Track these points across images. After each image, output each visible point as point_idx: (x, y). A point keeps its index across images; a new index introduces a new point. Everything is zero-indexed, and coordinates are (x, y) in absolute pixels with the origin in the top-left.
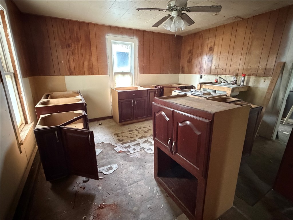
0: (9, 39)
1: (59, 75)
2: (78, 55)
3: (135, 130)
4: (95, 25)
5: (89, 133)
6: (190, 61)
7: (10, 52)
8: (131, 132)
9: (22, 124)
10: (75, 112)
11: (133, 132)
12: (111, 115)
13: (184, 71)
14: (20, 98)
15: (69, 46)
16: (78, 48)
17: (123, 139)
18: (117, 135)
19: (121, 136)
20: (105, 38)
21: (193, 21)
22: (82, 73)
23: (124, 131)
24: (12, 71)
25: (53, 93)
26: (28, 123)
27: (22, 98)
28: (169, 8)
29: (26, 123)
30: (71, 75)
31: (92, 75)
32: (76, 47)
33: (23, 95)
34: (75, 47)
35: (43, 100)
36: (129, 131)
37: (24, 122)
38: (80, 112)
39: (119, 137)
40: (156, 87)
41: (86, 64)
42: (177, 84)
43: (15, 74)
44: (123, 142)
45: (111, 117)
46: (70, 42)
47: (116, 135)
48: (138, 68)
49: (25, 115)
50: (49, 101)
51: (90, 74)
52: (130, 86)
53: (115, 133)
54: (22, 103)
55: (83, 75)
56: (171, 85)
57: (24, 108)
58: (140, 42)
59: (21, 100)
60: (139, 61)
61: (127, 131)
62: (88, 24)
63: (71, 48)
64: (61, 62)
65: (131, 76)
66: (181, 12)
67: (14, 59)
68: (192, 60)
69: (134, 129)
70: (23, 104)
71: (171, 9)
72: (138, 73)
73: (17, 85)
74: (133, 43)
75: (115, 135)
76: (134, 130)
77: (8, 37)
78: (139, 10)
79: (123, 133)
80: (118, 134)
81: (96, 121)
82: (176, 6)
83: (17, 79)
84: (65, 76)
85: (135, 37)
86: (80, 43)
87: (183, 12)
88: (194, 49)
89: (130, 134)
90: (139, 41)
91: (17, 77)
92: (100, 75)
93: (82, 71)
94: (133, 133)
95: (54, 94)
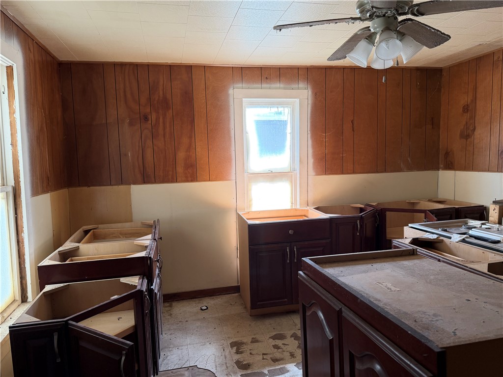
0: (14, 118)
1: (119, 185)
2: (164, 137)
3: (291, 337)
4: (205, 68)
5: (124, 349)
6: (467, 135)
7: (14, 144)
8: (279, 343)
9: (14, 301)
10: (123, 280)
11: (283, 342)
12: (236, 284)
13: (452, 163)
14: (18, 242)
15: (146, 118)
16: (164, 123)
17: (251, 362)
18: (237, 346)
19: (249, 352)
20: (228, 95)
21: (444, 34)
22: (170, 177)
23: (258, 337)
24: (11, 182)
25: (100, 226)
26: (28, 301)
27: (23, 242)
28: (361, 12)
29: (24, 299)
30: (145, 182)
31: (192, 181)
32: (161, 120)
33: (25, 235)
34: (157, 119)
35: (68, 245)
36: (274, 338)
37: (18, 297)
38: (134, 281)
39: (241, 353)
40: (362, 210)
41: (181, 155)
42: (430, 201)
43: (17, 188)
44: (249, 372)
45: (236, 289)
46: (148, 110)
47: (235, 348)
48: (311, 161)
49: (24, 282)
50: (78, 248)
51: (190, 179)
52: (288, 206)
53: (235, 340)
54: (21, 253)
55: (172, 182)
56: (413, 204)
57: (24, 265)
58: (316, 95)
59: (21, 245)
60: (313, 142)
61: (268, 336)
62: (189, 69)
63: (150, 122)
64: (126, 155)
65: (292, 182)
66: (396, 18)
67: (19, 158)
68: (474, 129)
69: (288, 333)
70: (24, 255)
71: (368, 15)
72: (311, 172)
73: (16, 213)
74: (297, 100)
75: (233, 345)
76: (288, 336)
77: (14, 116)
78: (280, 30)
79: (254, 341)
80: (242, 343)
81: (196, 298)
82: (376, 8)
83: (18, 200)
84: (133, 186)
85: (302, 85)
86: (171, 111)
87: (400, 18)
88: (478, 102)
89: (276, 347)
90: (313, 92)
91: (20, 196)
92: (212, 181)
93: (171, 173)
94: (282, 346)
95: (103, 228)
